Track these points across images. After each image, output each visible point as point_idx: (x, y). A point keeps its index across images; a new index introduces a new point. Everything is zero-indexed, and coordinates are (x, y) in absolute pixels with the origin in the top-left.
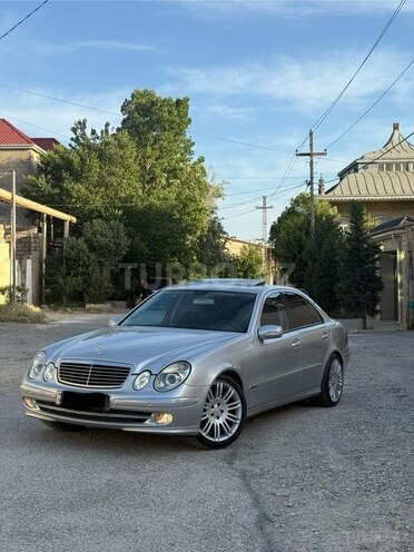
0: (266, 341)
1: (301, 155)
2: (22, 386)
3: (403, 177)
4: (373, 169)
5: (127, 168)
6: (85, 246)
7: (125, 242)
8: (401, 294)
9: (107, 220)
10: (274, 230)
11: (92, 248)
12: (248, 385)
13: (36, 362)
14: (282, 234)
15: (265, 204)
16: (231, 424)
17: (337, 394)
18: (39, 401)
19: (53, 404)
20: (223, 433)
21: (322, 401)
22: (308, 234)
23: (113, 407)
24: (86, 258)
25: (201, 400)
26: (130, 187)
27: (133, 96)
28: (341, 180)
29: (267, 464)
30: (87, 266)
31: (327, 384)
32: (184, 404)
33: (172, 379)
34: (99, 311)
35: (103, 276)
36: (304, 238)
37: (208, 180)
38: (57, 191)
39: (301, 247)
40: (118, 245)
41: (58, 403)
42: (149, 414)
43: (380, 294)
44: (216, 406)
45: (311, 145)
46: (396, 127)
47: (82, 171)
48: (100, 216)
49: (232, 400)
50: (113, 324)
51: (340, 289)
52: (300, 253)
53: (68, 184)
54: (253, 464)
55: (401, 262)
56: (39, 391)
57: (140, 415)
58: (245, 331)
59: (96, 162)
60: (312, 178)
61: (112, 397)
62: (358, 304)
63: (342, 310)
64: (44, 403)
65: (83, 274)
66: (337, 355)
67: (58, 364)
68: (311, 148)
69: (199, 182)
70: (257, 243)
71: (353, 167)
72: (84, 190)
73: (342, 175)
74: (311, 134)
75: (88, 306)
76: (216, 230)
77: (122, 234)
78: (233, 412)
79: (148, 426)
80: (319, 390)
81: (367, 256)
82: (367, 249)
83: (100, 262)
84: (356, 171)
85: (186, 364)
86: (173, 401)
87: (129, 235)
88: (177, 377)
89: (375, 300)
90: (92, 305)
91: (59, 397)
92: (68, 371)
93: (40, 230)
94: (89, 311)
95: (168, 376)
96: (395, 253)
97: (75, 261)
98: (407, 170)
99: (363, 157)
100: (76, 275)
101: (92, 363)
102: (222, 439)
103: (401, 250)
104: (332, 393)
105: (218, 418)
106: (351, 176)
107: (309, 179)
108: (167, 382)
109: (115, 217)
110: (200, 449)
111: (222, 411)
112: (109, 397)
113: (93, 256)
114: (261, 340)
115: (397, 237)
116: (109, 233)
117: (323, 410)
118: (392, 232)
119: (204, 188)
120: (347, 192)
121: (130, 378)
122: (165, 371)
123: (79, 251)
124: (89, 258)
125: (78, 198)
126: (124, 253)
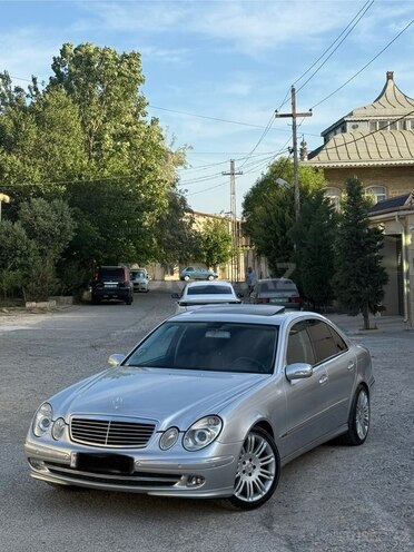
0: (293, 381)
1: (282, 116)
2: (27, 445)
3: (399, 136)
4: (365, 128)
6: (23, 232)
7: (70, 224)
8: (408, 286)
9: (49, 199)
10: (249, 203)
11: (32, 234)
12: (278, 433)
13: (40, 417)
14: (259, 209)
15: (232, 168)
16: (264, 480)
17: (364, 429)
18: (47, 463)
19: (68, 466)
20: (256, 491)
21: (349, 439)
22: (292, 212)
23: (136, 469)
24: (24, 247)
25: (233, 458)
26: (74, 155)
28: (326, 141)
29: (309, 526)
30: (26, 256)
31: (354, 420)
32: (217, 464)
33: (202, 436)
34: (43, 311)
35: (45, 267)
36: (287, 215)
37: (166, 145)
39: (284, 228)
40: (63, 229)
41: (73, 465)
42: (178, 476)
43: (385, 288)
44: (247, 462)
45: (293, 104)
46: (390, 76)
47: (17, 139)
48: (39, 194)
49: (264, 454)
50: (115, 362)
51: (337, 283)
52: (283, 234)
54: (294, 528)
55: (406, 247)
56: (49, 452)
57: (168, 478)
58: (271, 372)
59: (33, 131)
60: (295, 144)
61: (138, 459)
62: (359, 300)
63: (335, 303)
64: (56, 465)
65: (21, 265)
66: (364, 387)
67: (69, 420)
68: (294, 108)
69: (155, 147)
70: (223, 216)
71: (341, 126)
72: (18, 163)
73: (326, 135)
74: (293, 90)
75: (28, 305)
76: (178, 206)
77: (67, 216)
78: (265, 467)
80: (345, 428)
81: (368, 243)
82: (368, 235)
83: (41, 251)
84: (344, 130)
85: (216, 418)
86: (205, 461)
87: (75, 217)
88: (208, 433)
89: (380, 295)
90: (34, 304)
91: (74, 458)
92: (83, 429)
94: (30, 311)
95: (197, 433)
96: (400, 236)
97: (11, 250)
98: (405, 128)
99: (351, 114)
100: (14, 269)
101: (110, 419)
102: (256, 499)
103: (406, 234)
104: (359, 430)
105: (250, 475)
106: (339, 137)
107: (292, 146)
108: (197, 439)
109: (56, 195)
110: (232, 511)
111: (254, 467)
112: (132, 459)
113: (33, 244)
114: (290, 381)
115: (402, 218)
116: (54, 216)
117: (351, 450)
118: (396, 213)
119: (162, 155)
120: (334, 157)
121: (156, 437)
122: (194, 427)
123: (16, 238)
124: (28, 247)
125: (11, 172)
126: (70, 238)
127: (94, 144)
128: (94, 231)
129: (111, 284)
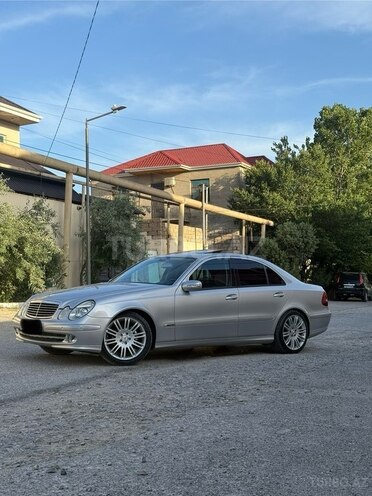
5: (319, 176)
6: (276, 245)
7: (313, 240)
9: (298, 222)
11: (283, 246)
20: (128, 354)
24: (277, 256)
25: (101, 327)
27: (321, 114)
31: (280, 333)
38: (258, 199)
40: (307, 244)
44: (124, 335)
47: (279, 181)
48: (293, 219)
49: (138, 331)
53: (266, 193)
59: (291, 173)
66: (298, 312)
72: (279, 198)
77: (311, 233)
78: (138, 340)
79: (65, 345)
87: (318, 235)
93: (241, 234)
101: (41, 302)
102: (127, 359)
104: (288, 342)
105: (126, 343)
109: (305, 220)
111: (129, 339)
113: (283, 253)
116: (298, 234)
121: (58, 311)
122: (78, 307)
123: (272, 249)
124: (280, 255)
125: (273, 205)
126: (313, 250)
127: (341, 184)
128: (332, 245)
129: (350, 286)
